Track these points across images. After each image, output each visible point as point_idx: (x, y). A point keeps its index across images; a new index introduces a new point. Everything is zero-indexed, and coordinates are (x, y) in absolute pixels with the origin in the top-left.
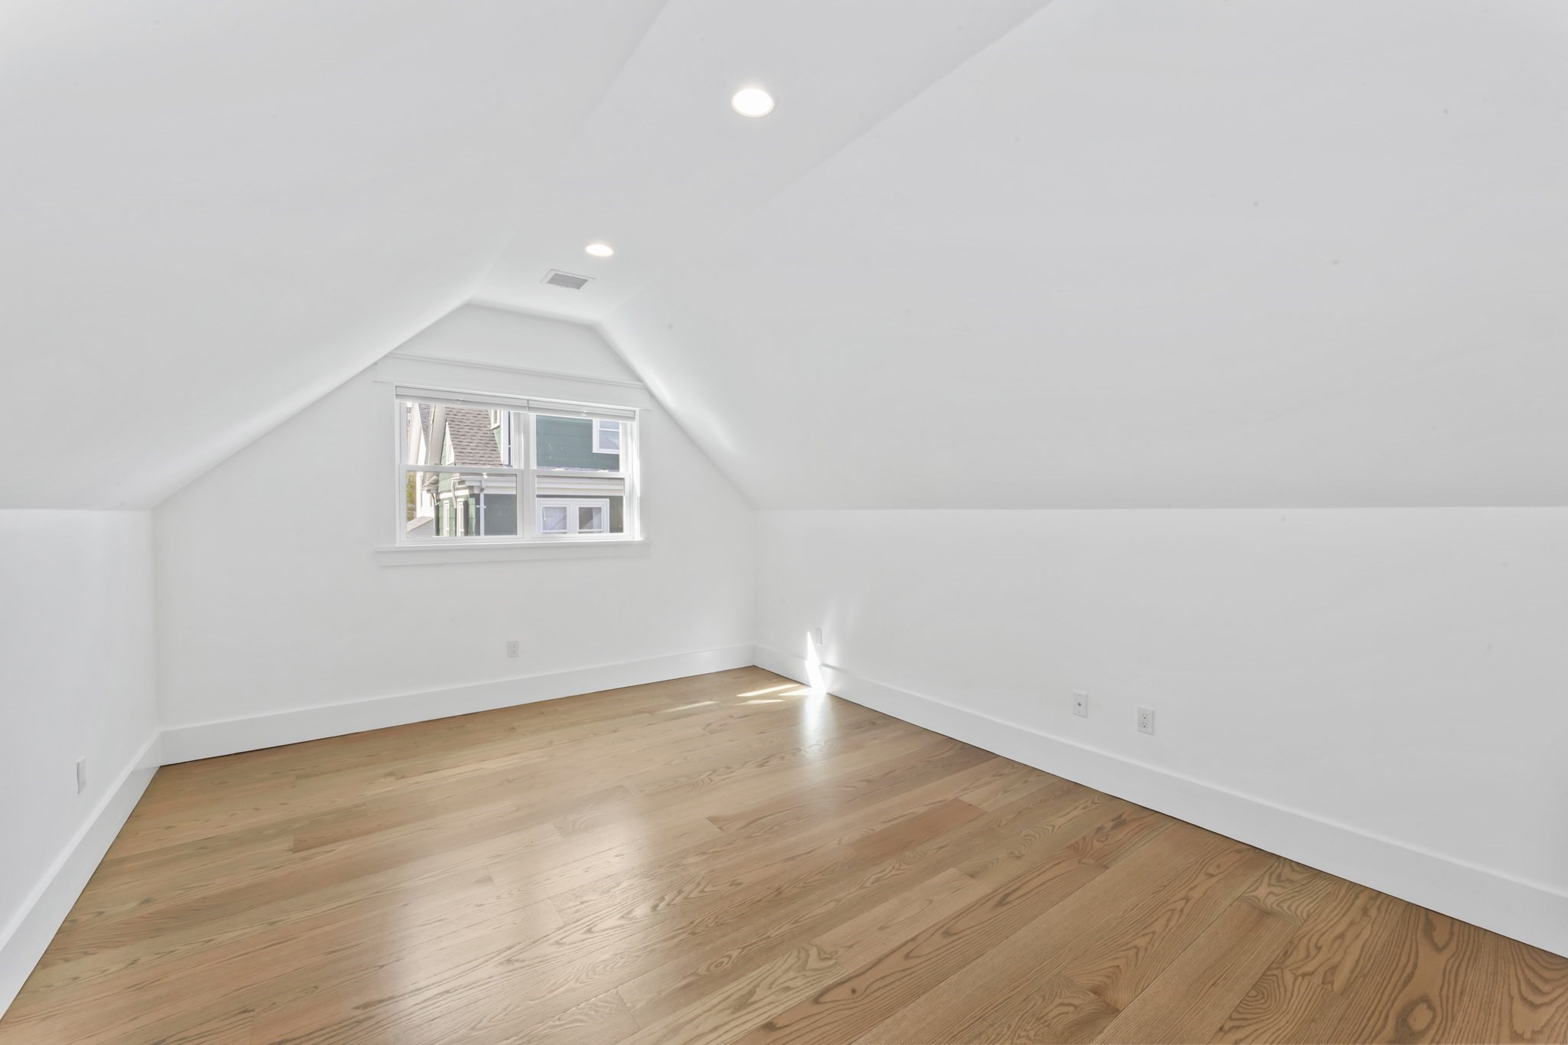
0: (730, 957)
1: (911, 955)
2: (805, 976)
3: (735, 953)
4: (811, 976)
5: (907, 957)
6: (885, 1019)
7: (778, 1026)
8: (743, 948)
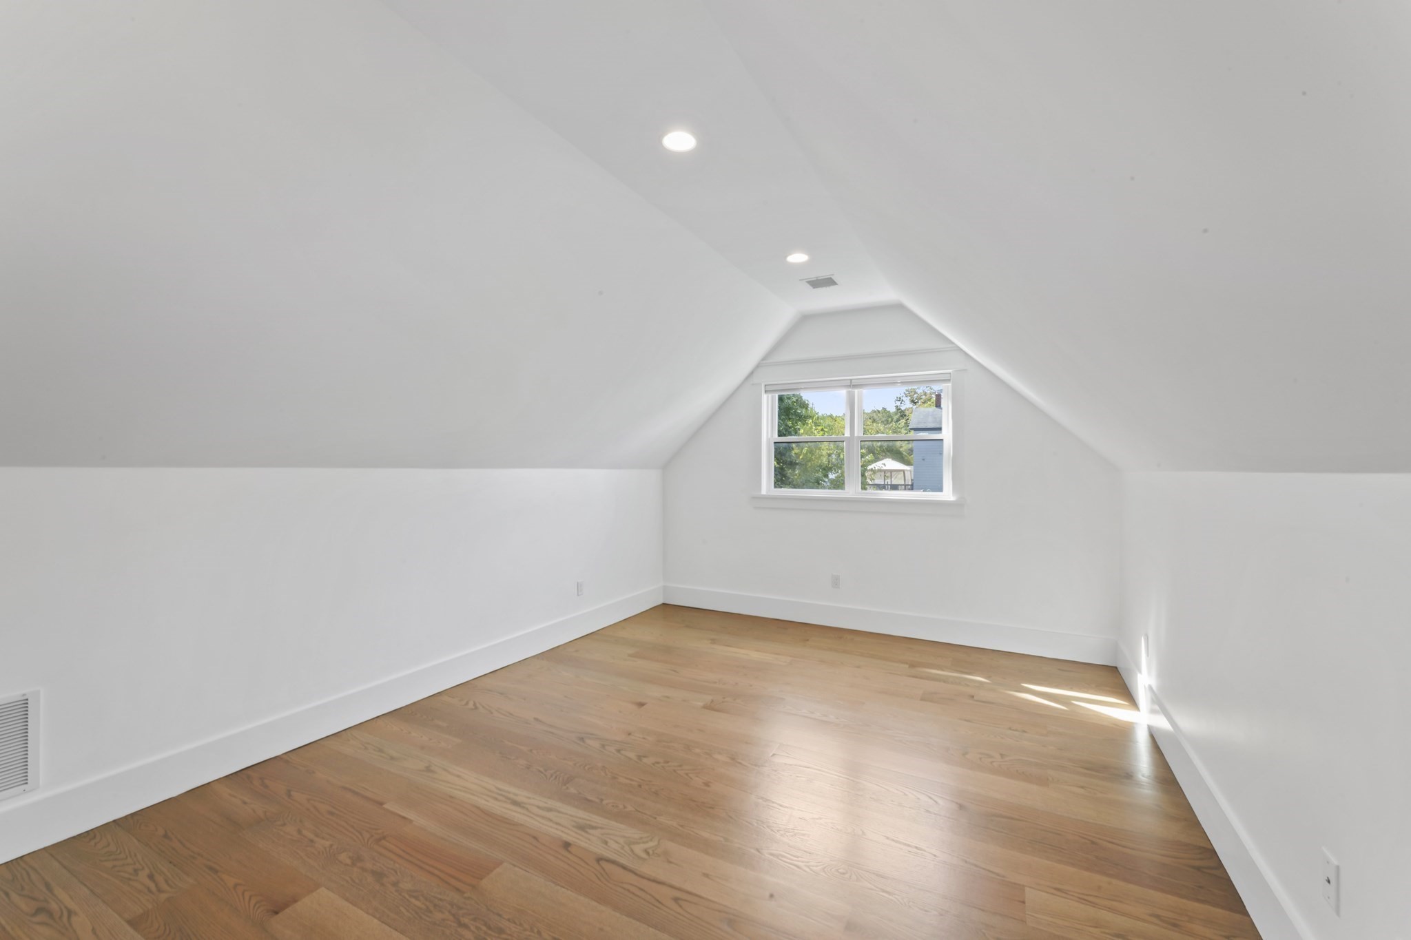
0: (625, 807)
1: (681, 902)
2: (623, 848)
3: (630, 808)
4: (626, 852)
5: (676, 900)
6: (595, 901)
7: (569, 849)
8: (637, 810)
